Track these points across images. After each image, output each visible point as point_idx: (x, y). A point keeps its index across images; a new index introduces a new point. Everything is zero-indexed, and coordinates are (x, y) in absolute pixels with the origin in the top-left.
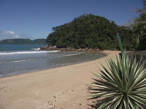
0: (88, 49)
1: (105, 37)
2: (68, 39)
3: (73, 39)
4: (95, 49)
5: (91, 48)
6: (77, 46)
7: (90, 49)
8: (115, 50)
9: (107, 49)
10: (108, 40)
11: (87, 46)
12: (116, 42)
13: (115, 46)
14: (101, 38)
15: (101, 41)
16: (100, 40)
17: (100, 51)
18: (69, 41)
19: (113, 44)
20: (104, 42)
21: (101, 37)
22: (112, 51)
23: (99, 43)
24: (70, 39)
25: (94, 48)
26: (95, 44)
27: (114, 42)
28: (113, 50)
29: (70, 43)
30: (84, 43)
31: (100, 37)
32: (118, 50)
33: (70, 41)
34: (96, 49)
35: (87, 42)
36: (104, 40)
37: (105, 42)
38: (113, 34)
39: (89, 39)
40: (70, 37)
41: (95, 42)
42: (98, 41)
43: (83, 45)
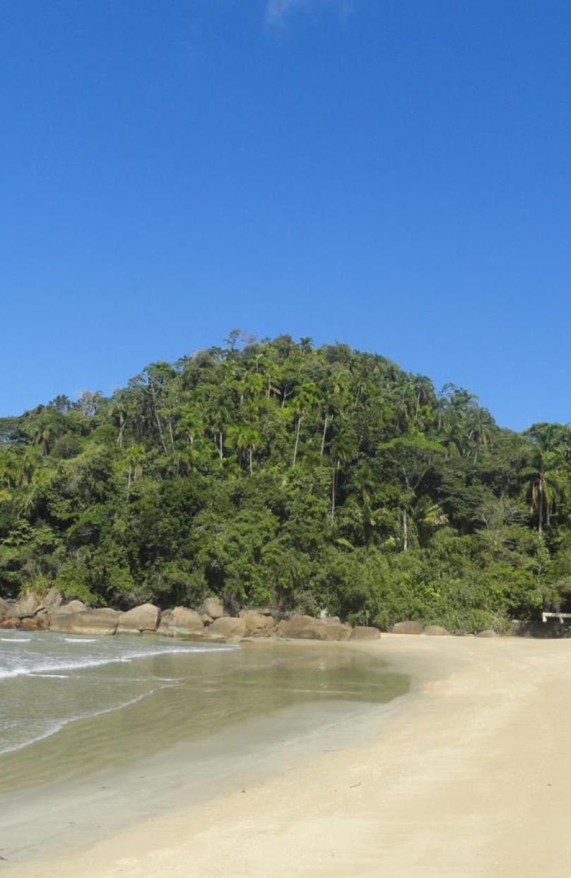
0: (230, 609)
1: (393, 503)
2: (41, 512)
3: (90, 514)
4: (297, 615)
5: (262, 603)
6: (121, 579)
7: (252, 616)
8: (501, 632)
9: (417, 617)
10: (425, 533)
11: (216, 579)
12: (496, 555)
13: (497, 587)
14: (358, 513)
15: (358, 543)
16: (347, 531)
17: (340, 636)
18: (44, 533)
19: (469, 569)
20: (384, 551)
21: (360, 500)
22: (470, 639)
23: (341, 557)
24: (61, 509)
25: (287, 599)
26: (300, 564)
27: (486, 556)
28: (477, 631)
29: (49, 549)
30: (189, 556)
31: (351, 500)
32: (520, 633)
33: (60, 525)
34: (309, 612)
35: (219, 541)
36: (385, 530)
37: (398, 549)
38: (468, 482)
39: (245, 513)
40: (67, 496)
41: (297, 544)
42: (329, 540)
43: (174, 572)
